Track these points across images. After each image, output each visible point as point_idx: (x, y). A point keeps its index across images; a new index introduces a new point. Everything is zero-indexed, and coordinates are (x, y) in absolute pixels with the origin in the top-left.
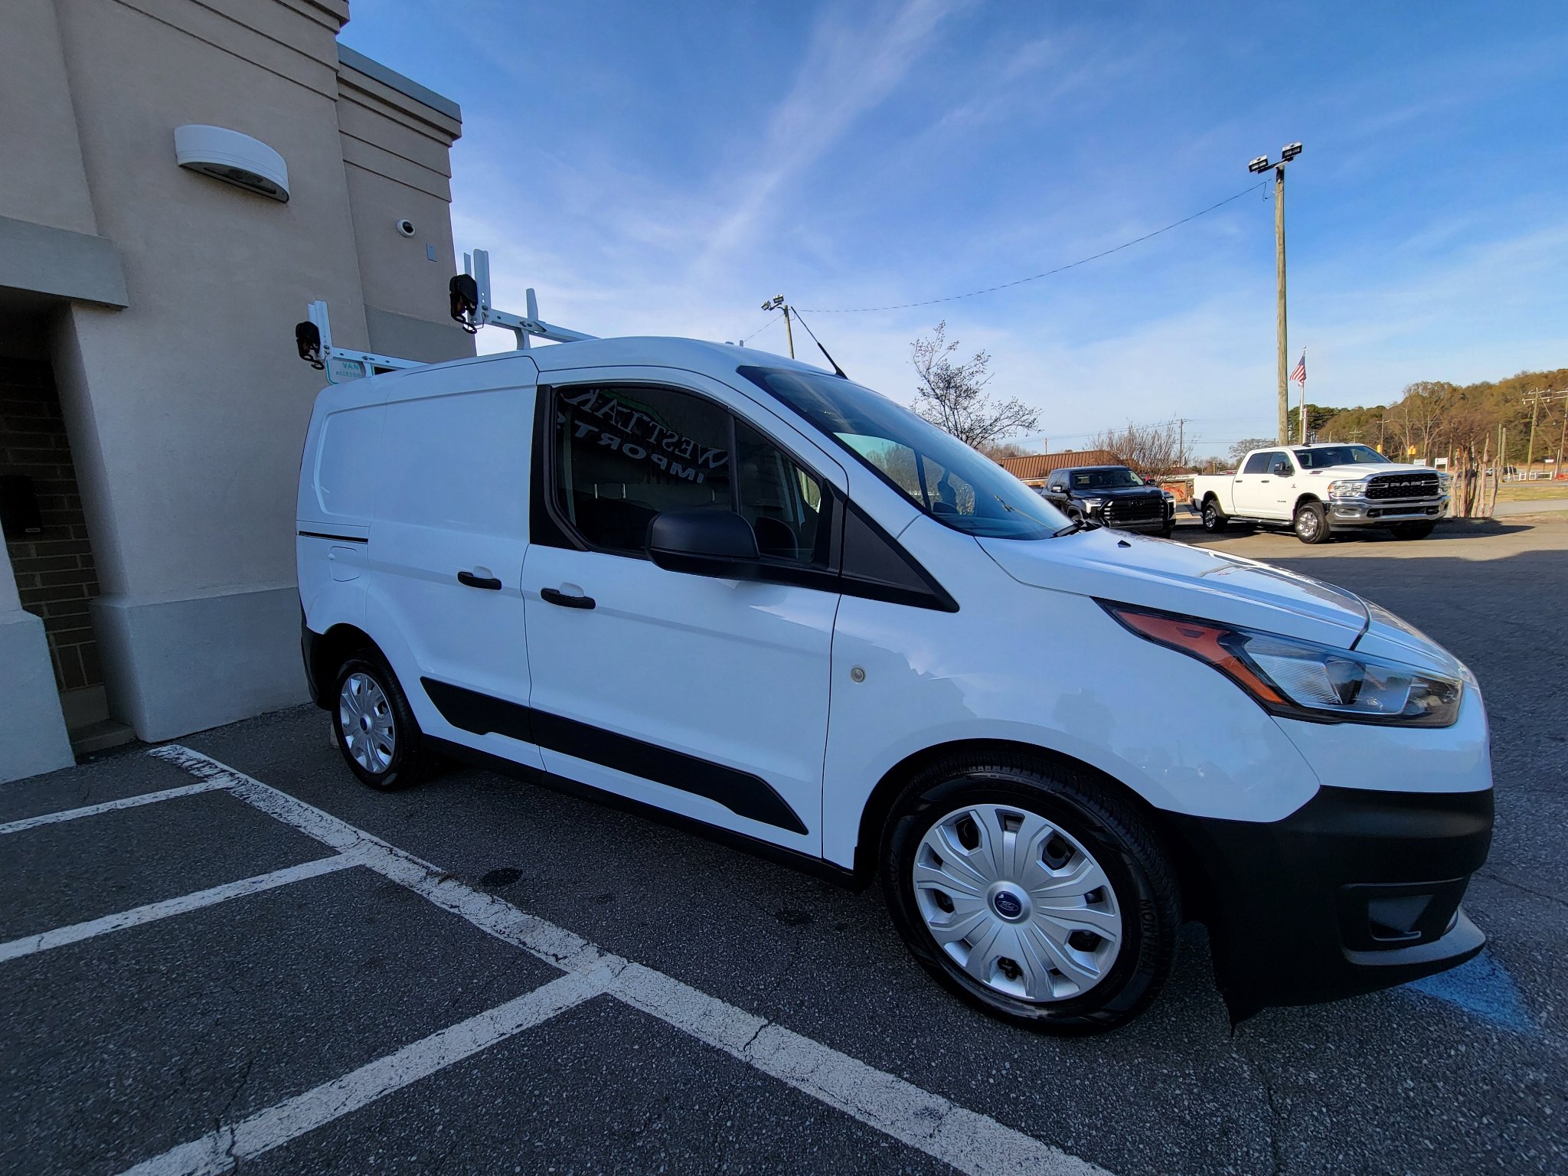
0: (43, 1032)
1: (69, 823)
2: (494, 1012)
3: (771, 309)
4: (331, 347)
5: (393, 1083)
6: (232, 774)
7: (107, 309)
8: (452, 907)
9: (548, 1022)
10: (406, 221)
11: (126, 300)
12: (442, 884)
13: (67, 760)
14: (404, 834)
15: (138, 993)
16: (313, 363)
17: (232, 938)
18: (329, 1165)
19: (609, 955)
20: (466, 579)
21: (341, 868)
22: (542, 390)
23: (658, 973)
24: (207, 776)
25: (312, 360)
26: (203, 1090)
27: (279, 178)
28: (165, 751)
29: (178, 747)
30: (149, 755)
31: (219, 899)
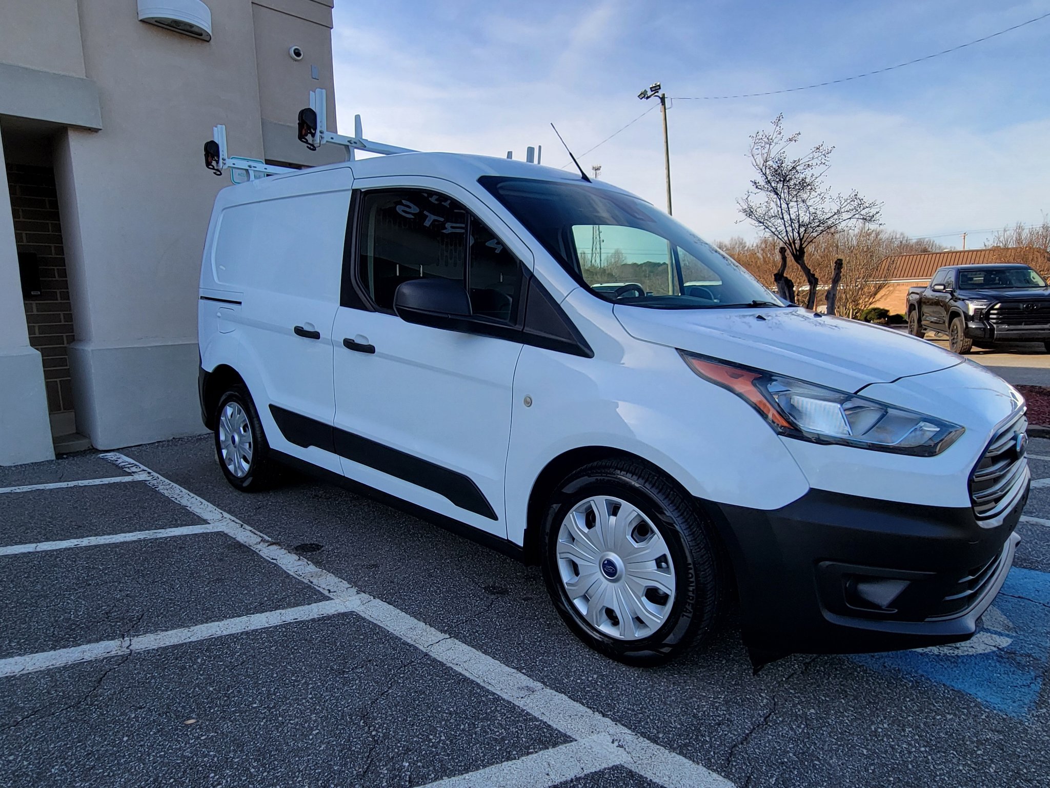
0: (39, 587)
1: (51, 490)
2: (283, 611)
3: (648, 98)
4: (227, 159)
5: (217, 633)
6: (149, 473)
7: (89, 131)
8: (273, 559)
9: (313, 620)
10: (296, 47)
11: (101, 124)
12: (269, 547)
13: (52, 456)
14: (252, 518)
15: (87, 577)
16: (215, 171)
17: (140, 559)
18: (176, 659)
19: (363, 594)
20: (300, 331)
21: (209, 531)
22: (355, 192)
23: (391, 606)
24: (134, 472)
25: (213, 169)
26: (117, 622)
27: (205, 24)
28: (110, 456)
29: (117, 454)
30: (99, 458)
31: (135, 539)
